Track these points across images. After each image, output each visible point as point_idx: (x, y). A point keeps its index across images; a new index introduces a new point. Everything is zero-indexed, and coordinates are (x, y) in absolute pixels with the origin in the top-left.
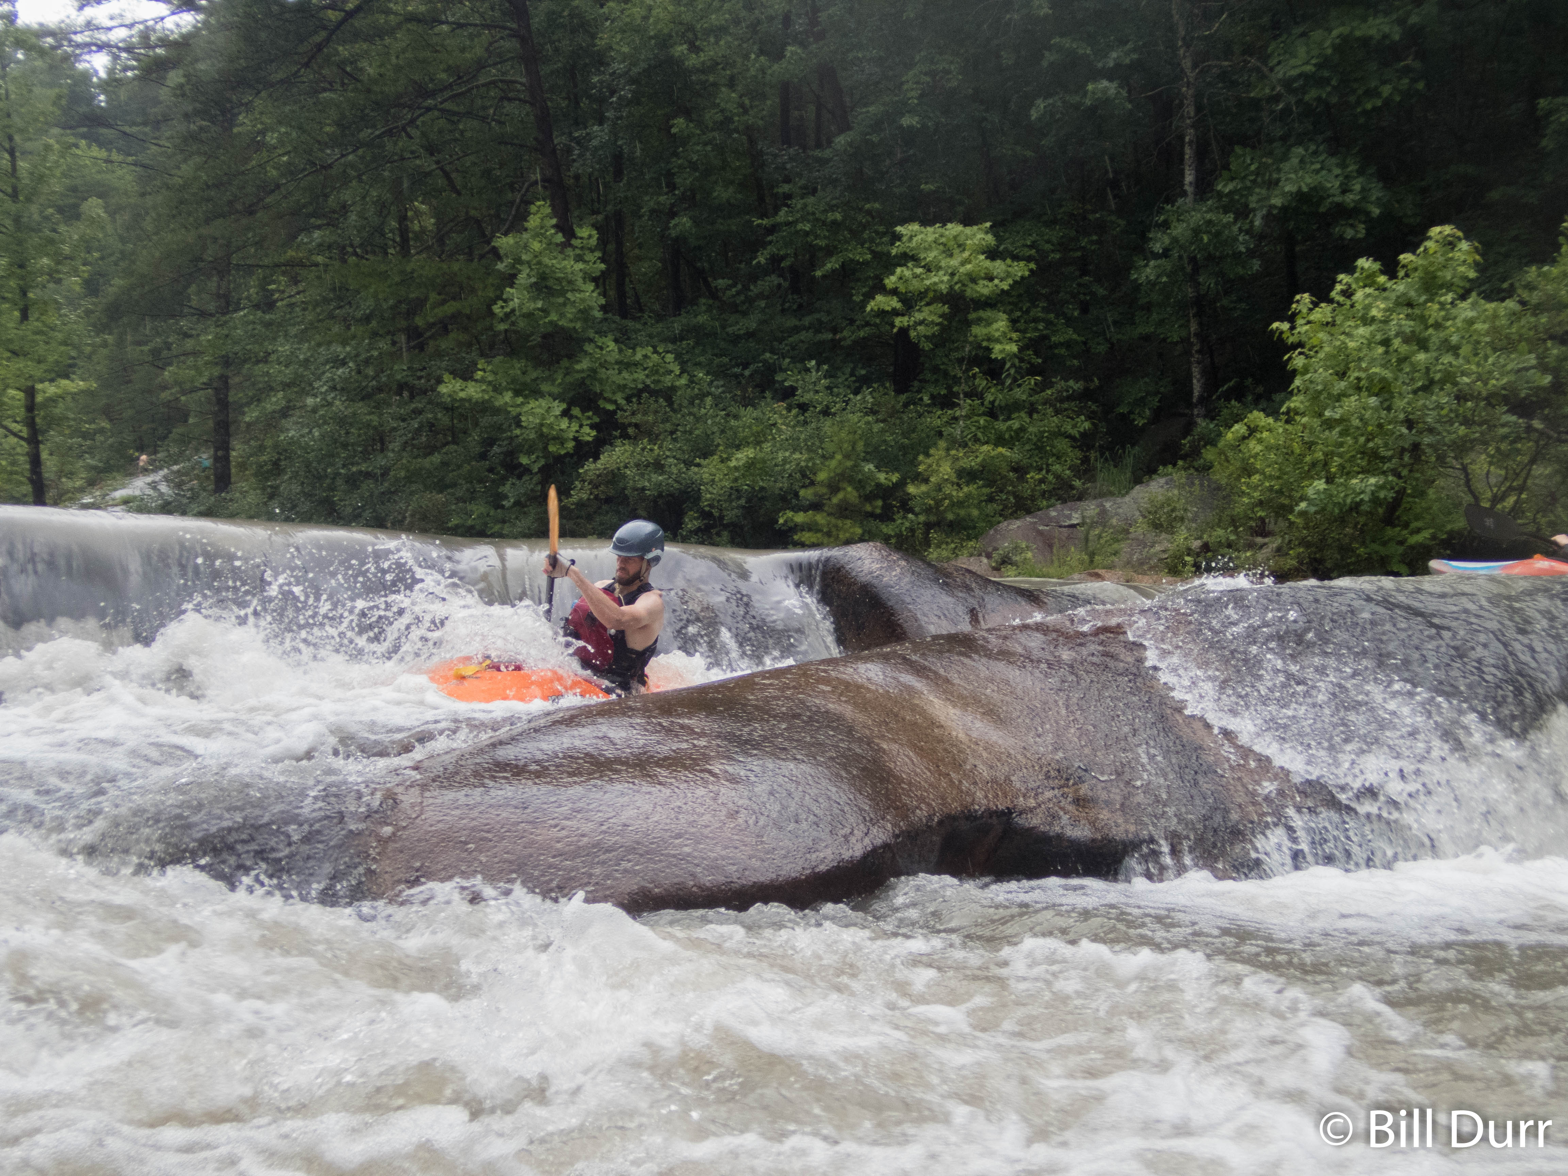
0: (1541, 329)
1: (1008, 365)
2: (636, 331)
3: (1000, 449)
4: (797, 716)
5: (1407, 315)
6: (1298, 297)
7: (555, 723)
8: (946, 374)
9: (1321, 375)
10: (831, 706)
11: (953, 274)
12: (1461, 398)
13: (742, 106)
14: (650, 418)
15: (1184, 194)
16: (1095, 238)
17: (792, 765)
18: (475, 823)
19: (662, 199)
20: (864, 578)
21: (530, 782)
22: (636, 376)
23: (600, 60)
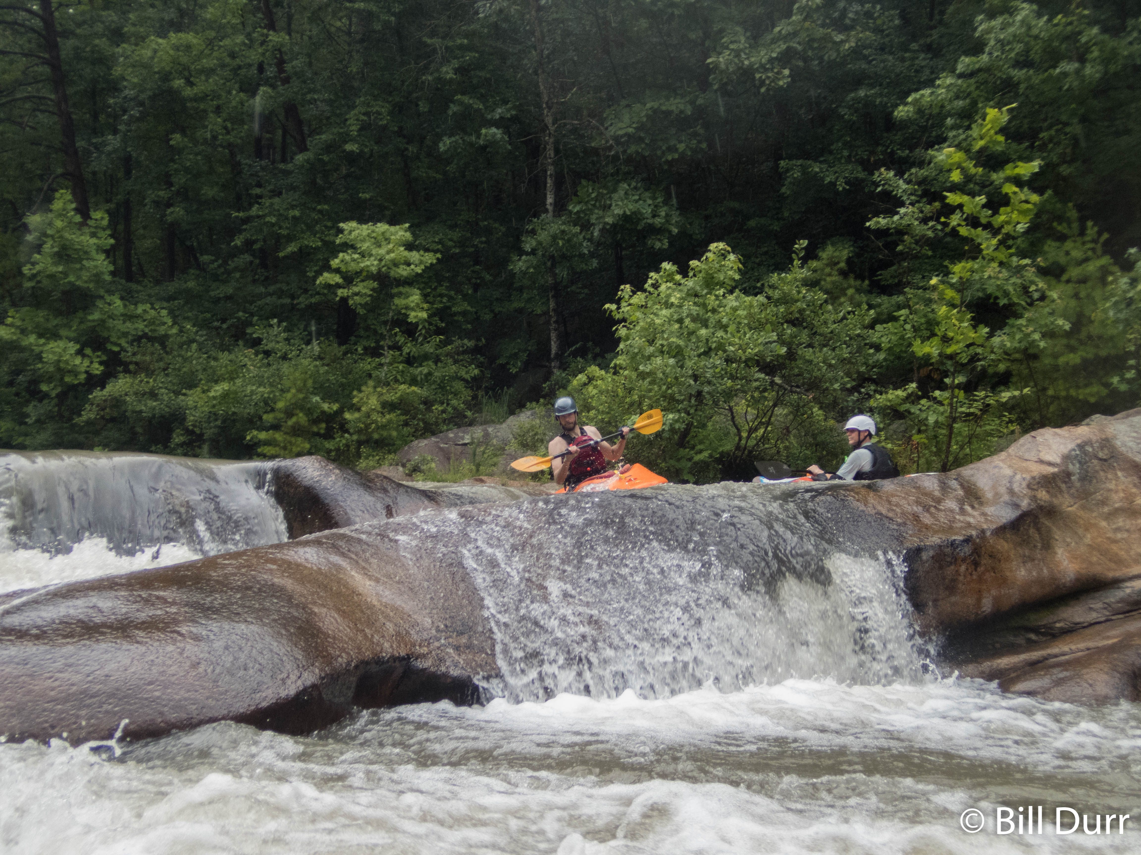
0: (780, 315)
1: (420, 327)
2: (138, 292)
3: (414, 388)
4: (249, 588)
5: (695, 303)
6: (622, 287)
8: (375, 332)
9: (638, 341)
10: (276, 580)
11: (381, 260)
12: (729, 360)
13: (225, 128)
14: (148, 358)
15: (546, 211)
16: (484, 239)
17: (243, 626)
19: (161, 193)
20: (307, 483)
21: (30, 644)
22: (136, 325)
23: (114, 87)
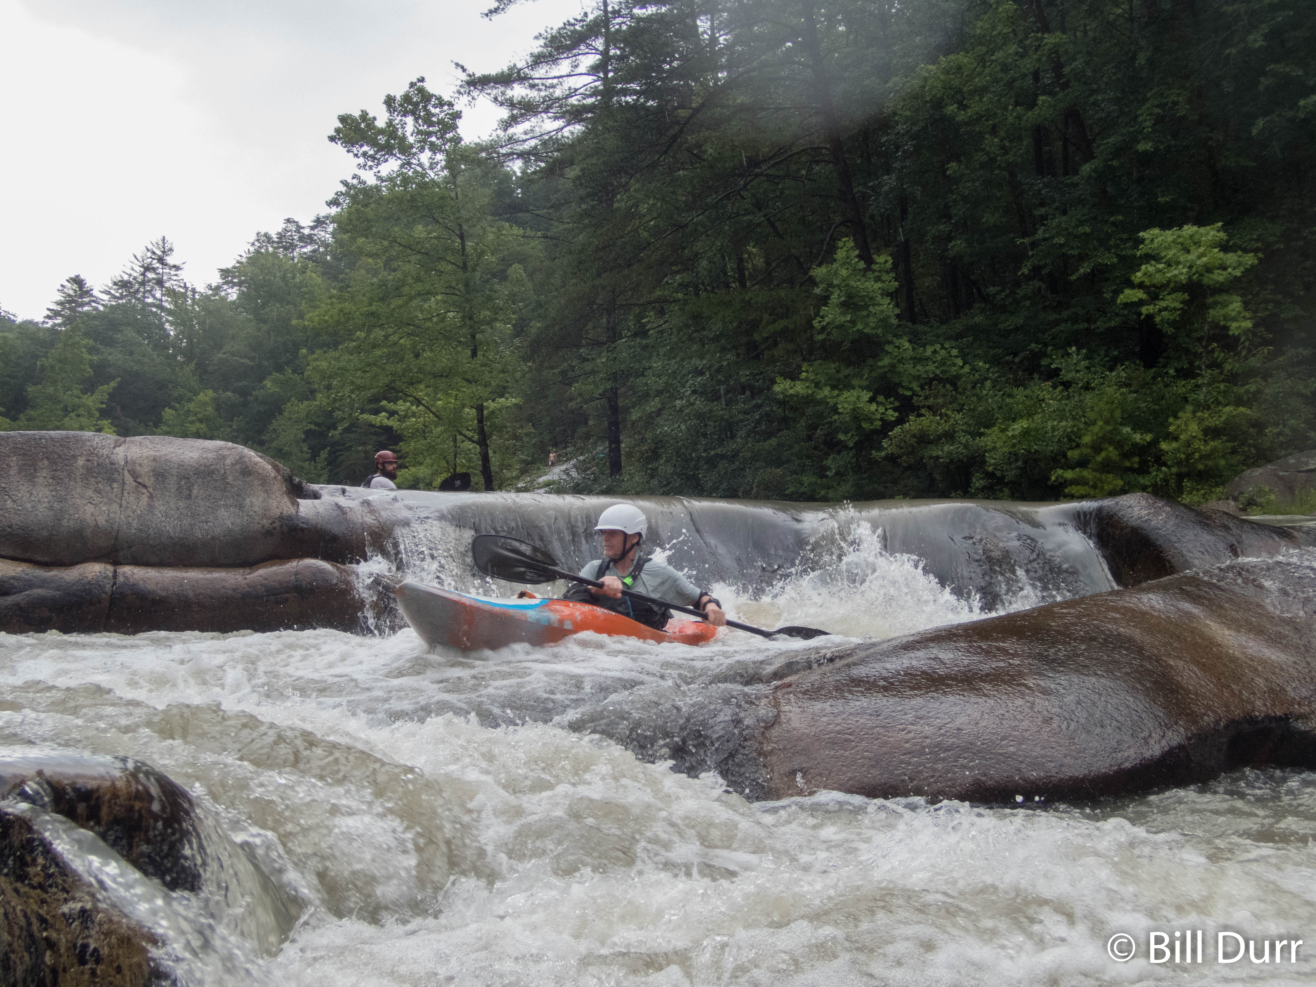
1: (1243, 339)
2: (925, 333)
3: (1241, 409)
4: (1093, 639)
7: (895, 648)
8: (1187, 351)
10: (1122, 630)
11: (1190, 267)
13: (1003, 148)
14: (940, 401)
17: (1094, 680)
18: (838, 728)
19: (941, 227)
20: (1134, 523)
21: (880, 695)
22: (927, 368)
23: (887, 125)
